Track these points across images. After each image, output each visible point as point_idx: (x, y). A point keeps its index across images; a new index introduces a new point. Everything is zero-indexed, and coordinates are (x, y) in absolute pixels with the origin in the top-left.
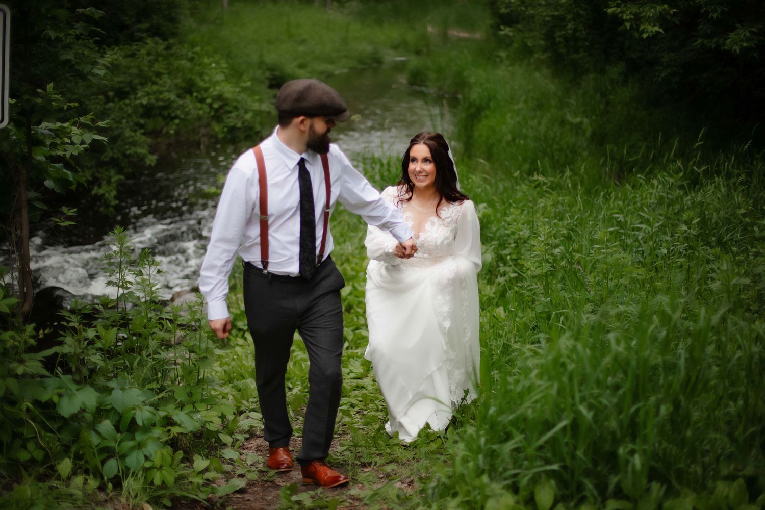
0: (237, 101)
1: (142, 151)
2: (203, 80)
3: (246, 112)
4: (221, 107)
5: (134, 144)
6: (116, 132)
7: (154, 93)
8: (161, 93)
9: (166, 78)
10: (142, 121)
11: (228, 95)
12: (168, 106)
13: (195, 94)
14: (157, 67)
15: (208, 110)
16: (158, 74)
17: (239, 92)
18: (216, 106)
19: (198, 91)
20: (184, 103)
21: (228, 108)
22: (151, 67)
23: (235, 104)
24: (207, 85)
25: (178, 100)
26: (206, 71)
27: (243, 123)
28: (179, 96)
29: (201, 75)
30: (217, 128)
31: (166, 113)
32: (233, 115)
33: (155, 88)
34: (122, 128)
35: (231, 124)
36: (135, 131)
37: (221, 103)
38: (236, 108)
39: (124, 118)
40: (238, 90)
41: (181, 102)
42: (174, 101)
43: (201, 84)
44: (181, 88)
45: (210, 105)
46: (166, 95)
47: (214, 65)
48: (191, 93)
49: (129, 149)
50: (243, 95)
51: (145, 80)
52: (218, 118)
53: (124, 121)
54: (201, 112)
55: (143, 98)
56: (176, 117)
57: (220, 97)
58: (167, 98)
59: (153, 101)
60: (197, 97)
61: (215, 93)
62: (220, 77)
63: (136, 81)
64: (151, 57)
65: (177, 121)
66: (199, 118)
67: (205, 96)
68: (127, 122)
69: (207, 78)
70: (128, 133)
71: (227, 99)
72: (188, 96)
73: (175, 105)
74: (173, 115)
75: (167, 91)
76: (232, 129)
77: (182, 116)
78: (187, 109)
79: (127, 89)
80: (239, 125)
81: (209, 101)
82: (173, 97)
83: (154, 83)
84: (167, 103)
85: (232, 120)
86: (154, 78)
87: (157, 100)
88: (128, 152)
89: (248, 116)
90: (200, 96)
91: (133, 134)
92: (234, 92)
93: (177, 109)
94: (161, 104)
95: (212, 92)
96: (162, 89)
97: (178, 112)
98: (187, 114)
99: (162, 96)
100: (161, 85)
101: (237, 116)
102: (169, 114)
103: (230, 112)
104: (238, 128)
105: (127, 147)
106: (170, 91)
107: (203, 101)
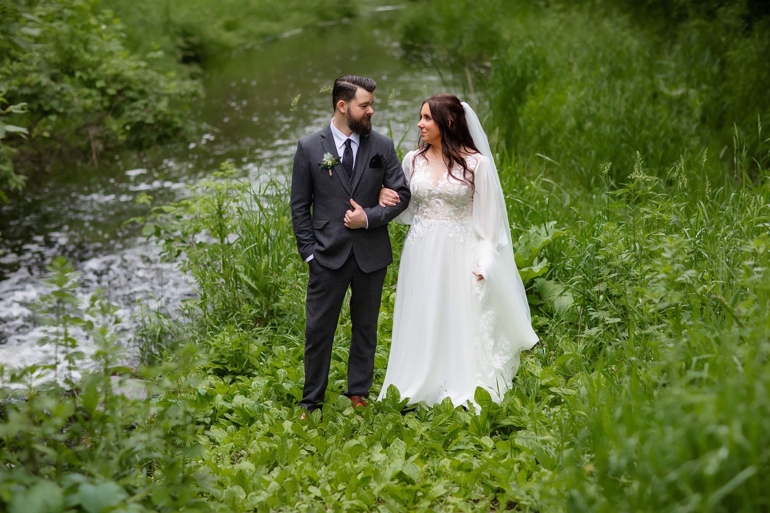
0: (144, 83)
2: (86, 50)
3: (158, 100)
4: (120, 92)
7: (15, 74)
8: (25, 73)
11: (130, 74)
13: (78, 74)
15: (99, 98)
17: (146, 68)
18: (111, 91)
19: (83, 70)
20: (62, 89)
21: (130, 94)
23: (141, 87)
24: (96, 59)
25: (53, 84)
26: (93, 37)
27: (155, 116)
28: (54, 78)
29: (86, 43)
30: (114, 125)
32: (140, 104)
33: (16, 66)
35: (138, 119)
37: (119, 87)
38: (142, 93)
40: (143, 64)
41: (57, 88)
42: (46, 87)
43: (87, 57)
44: (57, 65)
45: (103, 91)
46: (33, 78)
47: (104, 27)
48: (72, 74)
50: (150, 72)
52: (115, 111)
54: (89, 102)
56: (52, 111)
57: (116, 78)
58: (37, 80)
60: (81, 77)
61: (111, 72)
62: (115, 46)
65: (53, 118)
66: (86, 111)
67: (94, 75)
69: (95, 48)
71: (129, 80)
72: (66, 78)
73: (49, 92)
74: (46, 108)
75: (36, 71)
76: (139, 127)
77: (61, 110)
78: (68, 99)
80: (150, 120)
81: (99, 84)
82: (44, 80)
84: (35, 90)
85: (137, 113)
87: (21, 86)
89: (163, 105)
90: (85, 77)
92: (138, 67)
93: (53, 98)
94: (27, 91)
95: (105, 70)
96: (27, 68)
97: (55, 104)
98: (68, 105)
99: (28, 80)
100: (25, 62)
101: (146, 105)
102: (40, 106)
103: (133, 100)
104: (149, 125)
106: (39, 70)
107: (91, 85)
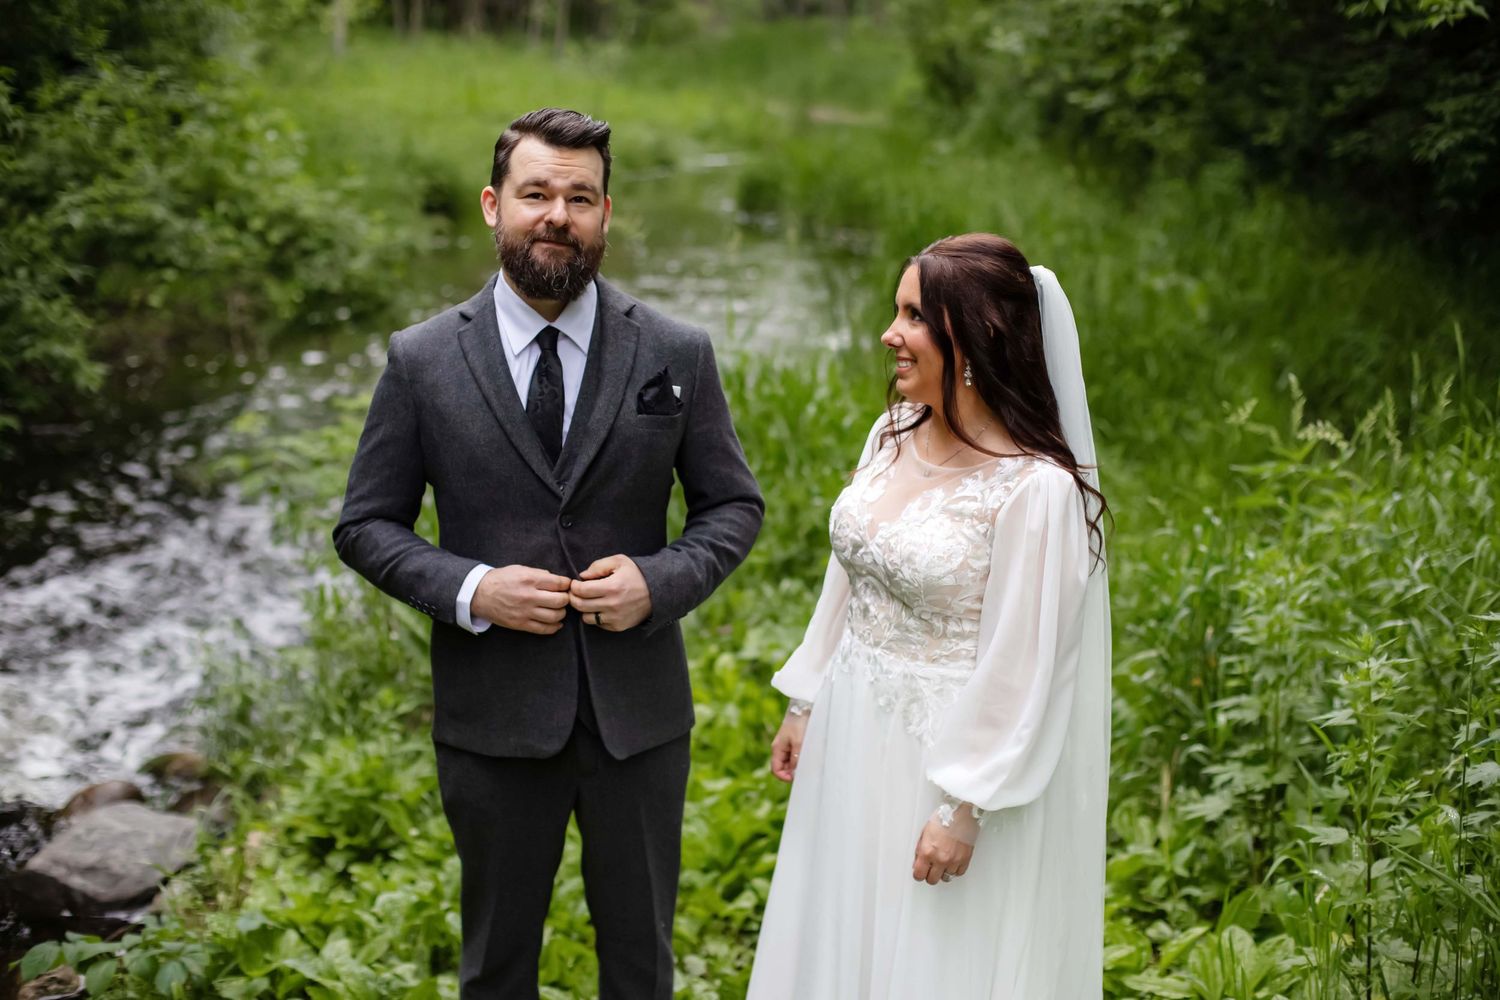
0: (330, 226)
1: (72, 352)
2: (240, 170)
3: (353, 253)
4: (290, 241)
5: (46, 332)
7: (113, 200)
8: (131, 199)
9: (144, 165)
10: (75, 273)
11: (308, 210)
12: (149, 233)
13: (222, 207)
14: (121, 137)
15: (254, 245)
16: (127, 155)
17: (337, 203)
18: (275, 236)
19: (232, 201)
20: (189, 229)
21: (307, 243)
22: (105, 138)
23: (324, 233)
24: (253, 185)
25: (175, 219)
26: (253, 150)
27: (345, 282)
28: (180, 211)
29: (241, 158)
30: (276, 292)
31: (140, 253)
32: (321, 260)
33: (114, 188)
34: (17, 292)
35: (315, 284)
36: (49, 298)
37: (288, 231)
38: (328, 244)
39: (20, 263)
40: (333, 196)
41: (182, 226)
42: (163, 224)
43: (236, 180)
44: (188, 192)
45: (261, 236)
46: (140, 208)
47: (271, 136)
48: (210, 203)
49: (32, 345)
50: (343, 210)
51: (87, 169)
52: (280, 269)
53: (22, 272)
54: (234, 253)
55: (74, 211)
56: (168, 264)
57: (286, 216)
58: (145, 214)
59: (107, 222)
60: (225, 213)
62: (289, 166)
63: (66, 169)
64: (105, 111)
65: (170, 275)
66: (234, 269)
67: (246, 208)
68: (32, 275)
69: (252, 167)
70: (29, 302)
71: (306, 221)
72: (204, 213)
73: (166, 232)
74: (161, 257)
75: (145, 196)
76: (319, 298)
77: (184, 261)
78: (196, 244)
79: (40, 191)
80: (335, 285)
81: (257, 224)
82: (159, 211)
83: (117, 176)
84: (144, 228)
85: (318, 273)
86: (116, 165)
87: (120, 219)
88: (29, 354)
89: (360, 265)
90: (233, 212)
91: (41, 305)
92: (324, 203)
93: (172, 242)
94: (128, 228)
95: (265, 202)
96: (131, 191)
97: (173, 251)
98: (197, 255)
99: (129, 210)
100: (133, 183)
101: (331, 263)
102: (150, 255)
103: (312, 253)
104: (334, 294)
105: (25, 340)
106: (153, 196)
107: (241, 224)
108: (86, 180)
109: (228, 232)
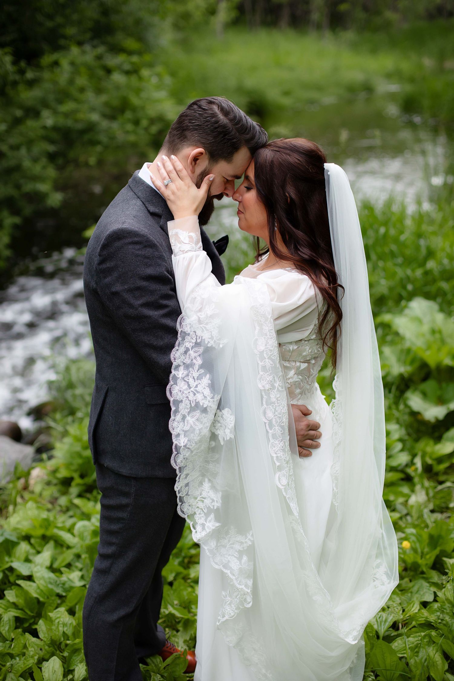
1: (44, 187)
2: (138, 96)
4: (161, 132)
5: (33, 178)
6: (12, 163)
7: (72, 112)
8: (81, 112)
10: (52, 149)
12: (91, 128)
13: (128, 114)
14: (79, 81)
16: (82, 90)
18: (153, 130)
19: (132, 111)
20: (111, 126)
22: (72, 81)
24: (143, 103)
25: (104, 121)
26: (145, 87)
28: (107, 117)
29: (138, 91)
31: (87, 137)
33: (74, 106)
34: (20, 158)
37: (161, 126)
39: (23, 144)
41: (107, 125)
42: (97, 123)
43: (137, 101)
45: (146, 129)
47: (154, 79)
48: (123, 113)
49: (26, 184)
54: (133, 137)
56: (99, 143)
57: (160, 119)
58: (88, 118)
59: (69, 123)
60: (129, 117)
61: (153, 113)
62: (162, 94)
63: (51, 97)
65: (99, 148)
67: (140, 115)
68: (29, 150)
69: (145, 96)
70: (26, 164)
72: (119, 118)
73: (99, 127)
74: (96, 139)
75: (88, 110)
77: (106, 142)
78: (112, 134)
81: (145, 123)
82: (95, 117)
83: (76, 100)
84: (88, 126)
87: (76, 121)
88: (25, 189)
90: (134, 117)
91: (30, 165)
93: (101, 133)
94: (79, 126)
96: (82, 107)
97: (102, 136)
100: (82, 103)
102: (90, 139)
106: (93, 109)
107: (137, 123)
108: (60, 102)
109: (130, 127)
